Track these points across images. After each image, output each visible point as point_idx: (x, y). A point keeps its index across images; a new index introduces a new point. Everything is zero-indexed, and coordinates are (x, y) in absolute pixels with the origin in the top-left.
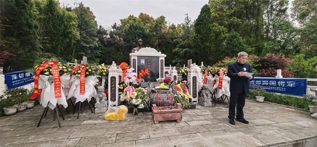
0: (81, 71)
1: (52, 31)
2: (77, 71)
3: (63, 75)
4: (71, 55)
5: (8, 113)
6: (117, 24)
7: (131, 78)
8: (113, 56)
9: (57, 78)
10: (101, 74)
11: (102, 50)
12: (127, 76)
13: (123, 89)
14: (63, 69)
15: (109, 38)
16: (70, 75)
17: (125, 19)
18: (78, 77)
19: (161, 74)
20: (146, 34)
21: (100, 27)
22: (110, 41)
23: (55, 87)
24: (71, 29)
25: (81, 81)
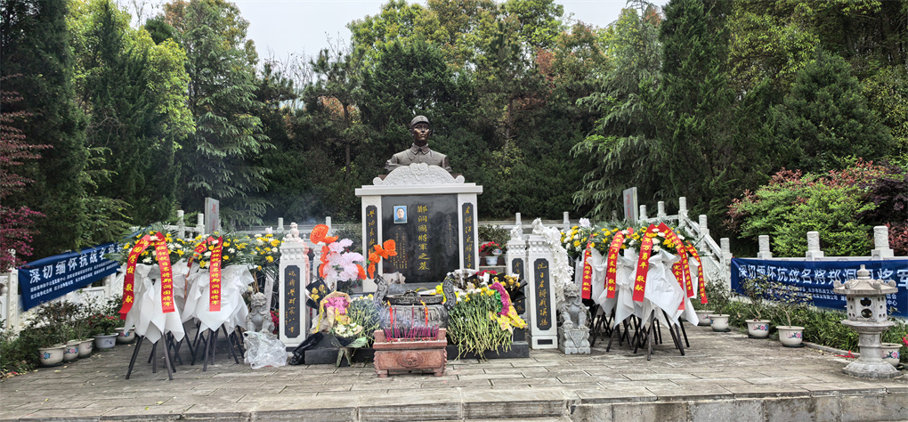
0: (212, 254)
2: (203, 253)
3: (178, 263)
5: (48, 361)
7: (343, 269)
9: (166, 269)
10: (261, 260)
11: (273, 162)
12: (330, 264)
13: (319, 300)
14: (176, 249)
15: (300, 113)
16: (186, 263)
17: (368, 18)
18: (205, 268)
19: (465, 256)
22: (307, 126)
23: (163, 290)
24: (167, 105)
25: (211, 279)
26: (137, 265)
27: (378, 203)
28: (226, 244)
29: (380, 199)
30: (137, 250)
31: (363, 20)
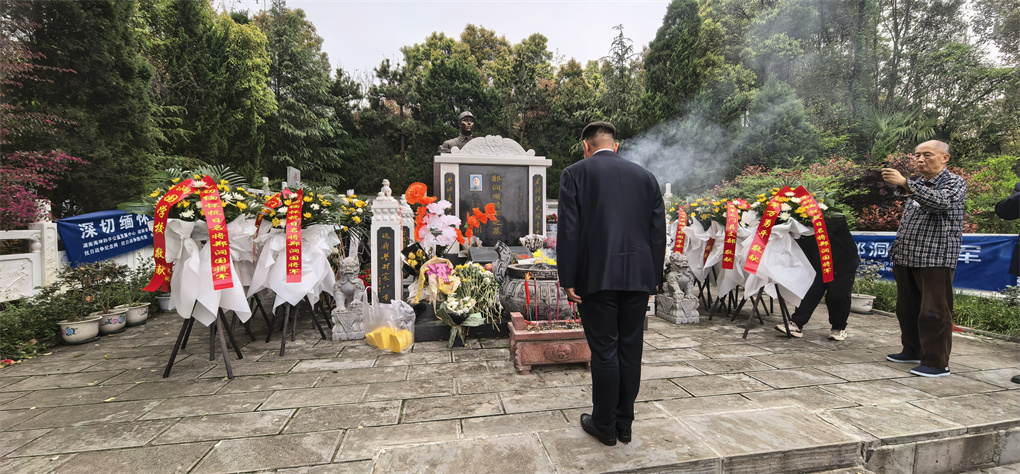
0: (289, 210)
1: (193, 87)
2: (276, 209)
3: (237, 220)
4: (252, 162)
6: (390, 63)
7: (440, 233)
8: (382, 167)
9: (217, 227)
10: (348, 221)
11: (344, 146)
12: (428, 227)
13: (418, 267)
14: (236, 201)
15: (366, 110)
16: (254, 221)
17: (416, 45)
18: (279, 227)
19: (534, 223)
20: (482, 93)
21: (340, 73)
22: (371, 119)
23: (214, 257)
24: (249, 81)
25: (288, 242)
26: (169, 220)
27: (455, 171)
28: (307, 199)
29: (457, 167)
30: (170, 199)
31: (412, 46)
